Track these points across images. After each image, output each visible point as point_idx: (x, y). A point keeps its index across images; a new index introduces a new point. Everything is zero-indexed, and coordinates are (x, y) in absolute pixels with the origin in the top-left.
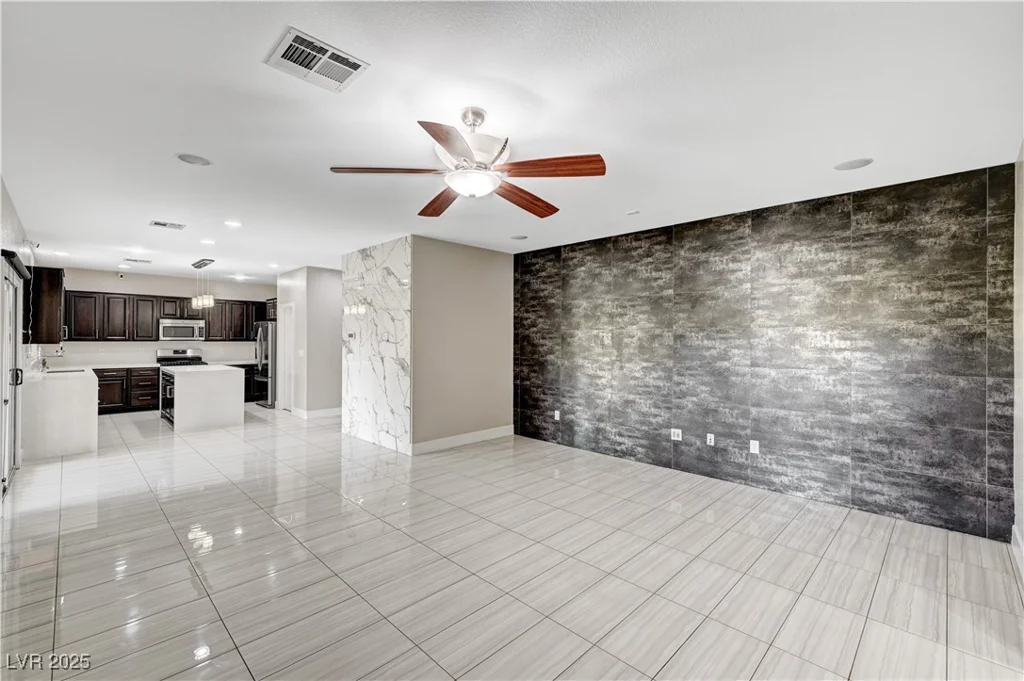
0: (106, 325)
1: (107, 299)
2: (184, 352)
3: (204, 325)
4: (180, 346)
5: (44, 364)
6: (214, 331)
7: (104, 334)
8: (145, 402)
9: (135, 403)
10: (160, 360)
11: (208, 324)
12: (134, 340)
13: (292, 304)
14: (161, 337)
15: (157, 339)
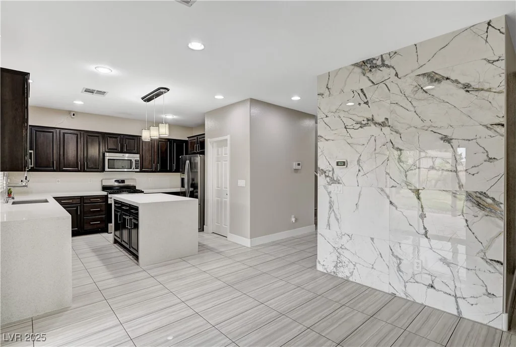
0: (62, 158)
1: (63, 133)
2: (123, 181)
3: (138, 159)
4: (120, 177)
5: (9, 194)
6: (146, 163)
7: (60, 166)
8: (95, 227)
9: (87, 227)
10: (104, 188)
11: (142, 158)
12: (84, 171)
13: (228, 137)
14: (107, 169)
15: (103, 170)
